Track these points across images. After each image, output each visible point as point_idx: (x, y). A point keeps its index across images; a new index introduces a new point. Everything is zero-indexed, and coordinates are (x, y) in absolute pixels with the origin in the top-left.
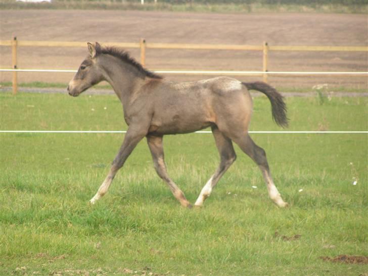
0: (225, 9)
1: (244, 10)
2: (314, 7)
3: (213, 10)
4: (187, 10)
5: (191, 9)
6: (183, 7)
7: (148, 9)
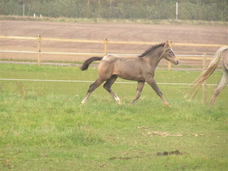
0: (82, 21)
1: (93, 22)
2: (132, 20)
3: (75, 22)
4: (61, 21)
5: (63, 21)
6: (59, 19)
7: (38, 20)
